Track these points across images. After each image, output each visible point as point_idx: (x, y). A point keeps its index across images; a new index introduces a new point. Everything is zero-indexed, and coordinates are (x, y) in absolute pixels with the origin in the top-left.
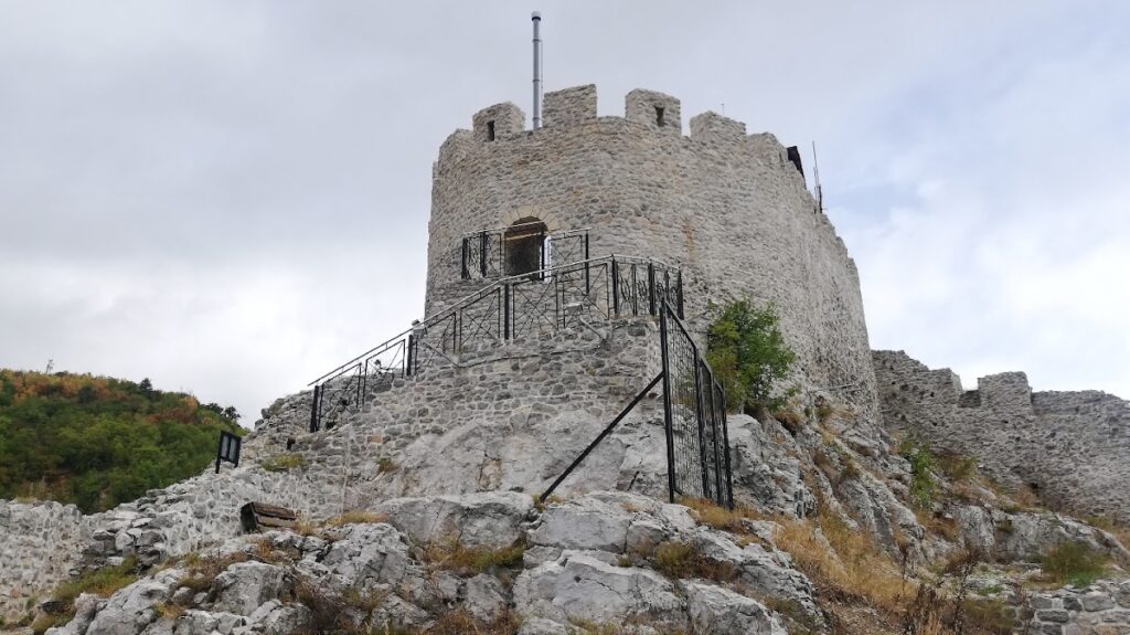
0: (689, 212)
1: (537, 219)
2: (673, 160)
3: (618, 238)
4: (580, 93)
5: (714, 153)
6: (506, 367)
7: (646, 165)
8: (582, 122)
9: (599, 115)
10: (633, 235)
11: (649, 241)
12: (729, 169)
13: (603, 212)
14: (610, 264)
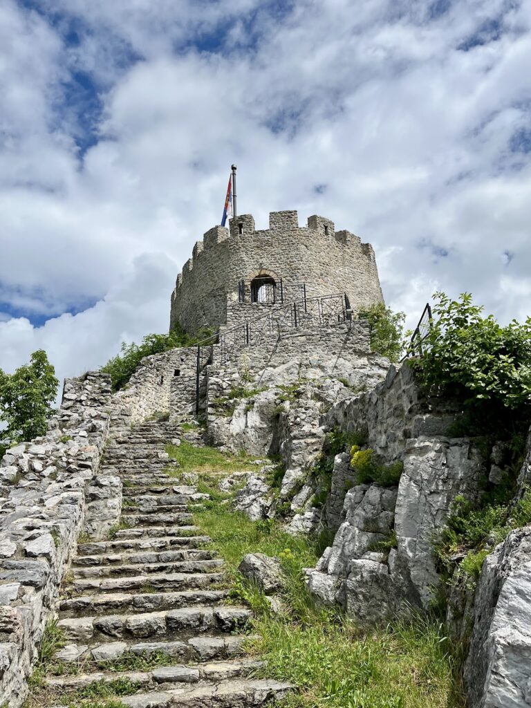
0: (340, 279)
1: (268, 276)
2: (333, 252)
3: (311, 288)
4: (289, 214)
5: (349, 251)
6: (303, 339)
7: (322, 253)
8: (291, 229)
9: (299, 226)
10: (317, 287)
11: (324, 291)
12: (354, 260)
13: (303, 275)
14: (344, 296)
